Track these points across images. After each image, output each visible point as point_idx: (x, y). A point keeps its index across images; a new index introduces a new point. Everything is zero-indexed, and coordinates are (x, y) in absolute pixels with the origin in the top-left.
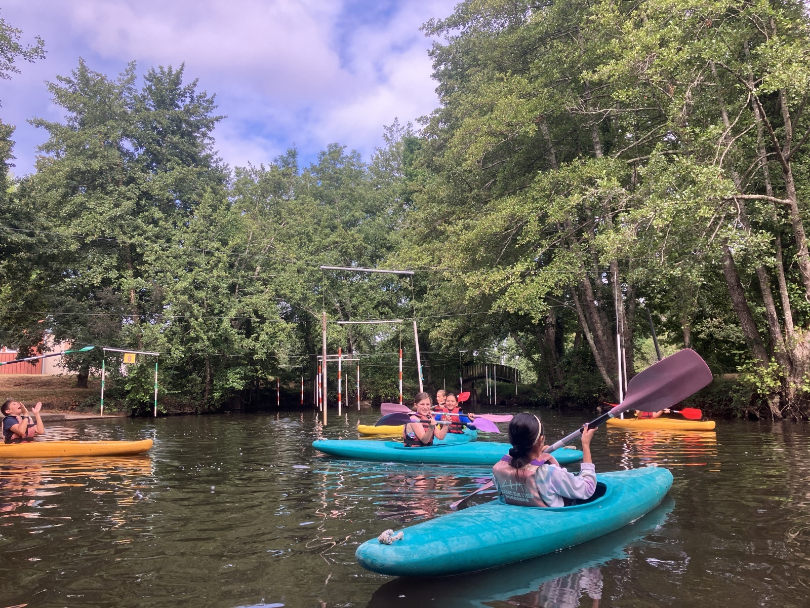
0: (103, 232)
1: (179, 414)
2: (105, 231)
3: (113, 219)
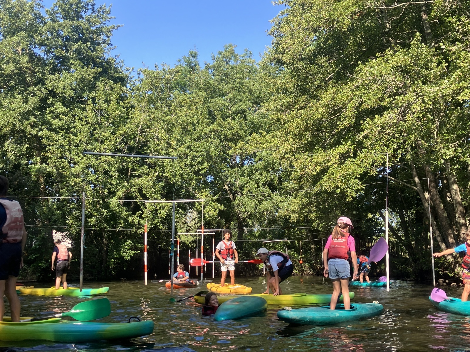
0: (14, 125)
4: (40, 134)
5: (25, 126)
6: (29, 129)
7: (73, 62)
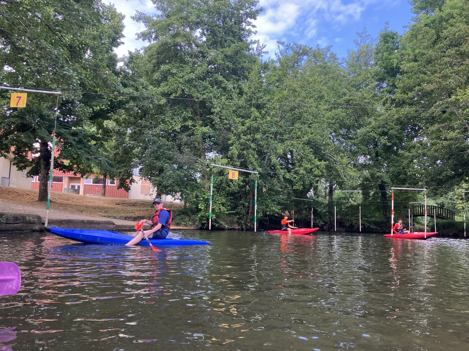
1: (231, 229)
2: (184, 89)
3: (190, 81)
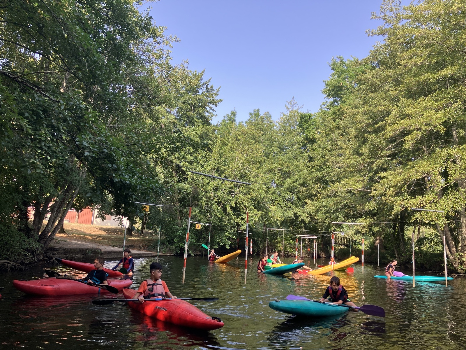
4: (181, 164)
5: (173, 158)
6: (175, 161)
7: (196, 120)
